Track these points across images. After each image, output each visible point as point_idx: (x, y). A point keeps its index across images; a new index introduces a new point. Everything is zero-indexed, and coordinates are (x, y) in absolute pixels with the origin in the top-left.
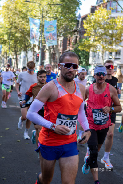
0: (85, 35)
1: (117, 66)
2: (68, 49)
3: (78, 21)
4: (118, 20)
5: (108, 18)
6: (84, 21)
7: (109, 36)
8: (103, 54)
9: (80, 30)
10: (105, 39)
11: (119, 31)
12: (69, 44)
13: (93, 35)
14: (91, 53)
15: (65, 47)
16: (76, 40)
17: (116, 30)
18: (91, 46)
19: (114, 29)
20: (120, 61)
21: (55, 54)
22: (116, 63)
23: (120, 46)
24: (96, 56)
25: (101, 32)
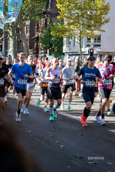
0: (58, 17)
1: (96, 55)
2: (36, 36)
7: (87, 18)
8: (80, 40)
9: (51, 11)
10: (83, 21)
12: (38, 28)
13: (67, 17)
14: (65, 39)
15: (32, 33)
16: (46, 23)
17: (96, 10)
18: (66, 31)
19: (93, 9)
20: (100, 48)
21: (21, 41)
22: (96, 50)
23: (100, 30)
24: (71, 43)
25: (78, 13)
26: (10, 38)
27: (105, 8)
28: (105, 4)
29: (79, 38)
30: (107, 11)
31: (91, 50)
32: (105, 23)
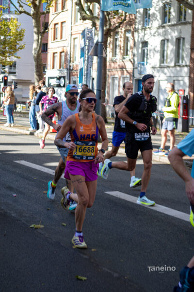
1: (12, 82)
7: (1, 44)
11: (13, 38)
17: (10, 35)
20: (16, 76)
22: (11, 78)
23: (15, 57)
27: (20, 34)
28: (19, 30)
30: (21, 37)
31: (5, 77)
32: (20, 50)
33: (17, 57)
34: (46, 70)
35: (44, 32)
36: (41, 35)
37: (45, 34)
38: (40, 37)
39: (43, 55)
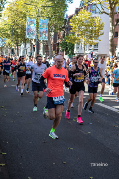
0: (71, 31)
1: (95, 55)
2: (57, 42)
3: (66, 20)
4: (97, 20)
5: (89, 18)
6: (71, 20)
7: (90, 32)
8: (85, 46)
9: (67, 27)
10: (87, 34)
11: (97, 28)
12: (59, 38)
13: (77, 31)
14: (76, 45)
16: (64, 34)
17: (95, 27)
18: (76, 40)
19: (93, 26)
20: (98, 51)
21: (48, 45)
22: (95, 53)
23: (98, 40)
24: (80, 47)
25: (84, 29)
26: (41, 43)
27: (101, 26)
28: (101, 23)
29: (84, 45)
30: (102, 28)
31: (91, 52)
32: (101, 35)
33: (99, 40)
34: (116, 48)
35: (116, 25)
36: (114, 27)
37: (117, 26)
38: (114, 28)
39: (115, 39)
